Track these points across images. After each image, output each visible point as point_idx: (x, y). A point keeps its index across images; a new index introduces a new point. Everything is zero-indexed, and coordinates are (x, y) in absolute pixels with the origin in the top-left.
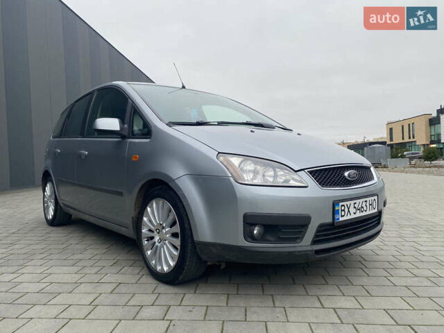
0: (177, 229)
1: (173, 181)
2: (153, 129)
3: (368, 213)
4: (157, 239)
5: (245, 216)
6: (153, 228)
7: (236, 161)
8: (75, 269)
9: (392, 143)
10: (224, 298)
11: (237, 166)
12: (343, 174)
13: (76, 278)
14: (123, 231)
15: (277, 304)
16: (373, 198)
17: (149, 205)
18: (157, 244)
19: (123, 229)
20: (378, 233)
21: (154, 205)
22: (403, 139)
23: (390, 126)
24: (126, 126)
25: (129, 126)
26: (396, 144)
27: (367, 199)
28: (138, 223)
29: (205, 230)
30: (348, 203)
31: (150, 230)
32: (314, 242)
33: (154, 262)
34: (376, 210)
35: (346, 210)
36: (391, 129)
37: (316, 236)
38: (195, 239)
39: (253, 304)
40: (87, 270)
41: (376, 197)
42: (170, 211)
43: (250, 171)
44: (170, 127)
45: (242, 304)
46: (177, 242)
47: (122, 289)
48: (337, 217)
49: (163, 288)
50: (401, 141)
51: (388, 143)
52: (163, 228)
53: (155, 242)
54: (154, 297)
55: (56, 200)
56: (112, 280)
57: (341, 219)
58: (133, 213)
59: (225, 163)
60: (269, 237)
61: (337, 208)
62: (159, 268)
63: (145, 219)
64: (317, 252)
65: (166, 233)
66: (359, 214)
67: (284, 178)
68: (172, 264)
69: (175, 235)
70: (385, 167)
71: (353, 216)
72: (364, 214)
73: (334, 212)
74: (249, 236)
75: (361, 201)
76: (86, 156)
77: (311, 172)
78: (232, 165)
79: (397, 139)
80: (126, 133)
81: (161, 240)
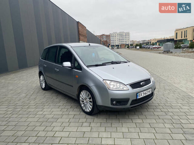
0: (91, 100)
1: (90, 87)
2: (82, 68)
3: (148, 94)
4: (85, 102)
5: (111, 99)
6: (83, 98)
7: (108, 82)
8: (59, 109)
9: (176, 39)
10: (105, 120)
11: (109, 84)
12: (140, 84)
13: (61, 113)
14: (73, 97)
15: (120, 122)
16: (150, 90)
17: (82, 91)
18: (85, 103)
19: (73, 96)
20: (152, 98)
21: (84, 92)
22: (182, 38)
23: (176, 32)
24: (73, 64)
25: (74, 65)
26: (178, 40)
27: (148, 90)
28: (78, 96)
29: (100, 102)
30: (141, 93)
31: (82, 99)
32: (131, 105)
33: (84, 108)
34: (151, 93)
35: (141, 95)
36: (177, 33)
37: (131, 103)
38: (97, 104)
39: (113, 122)
40: (63, 110)
41: (151, 89)
42: (89, 95)
43: (112, 85)
44: (88, 68)
45: (110, 122)
46: (92, 104)
47: (76, 117)
48: (137, 97)
49: (88, 116)
50: (180, 39)
51: (175, 39)
52: (87, 99)
53: (84, 103)
54: (85, 120)
55: (45, 82)
56: (72, 114)
57: (139, 98)
58: (77, 93)
59: (105, 83)
60: (118, 104)
61: (138, 95)
62: (86, 110)
63: (81, 95)
64: (132, 107)
65: (88, 101)
66: (145, 95)
67: (122, 87)
68: (90, 110)
69: (91, 102)
70: (172, 53)
71: (143, 96)
72: (147, 95)
73: (137, 96)
74: (112, 104)
75: (145, 91)
76: (58, 71)
77: (130, 85)
78: (107, 83)
79: (179, 38)
80: (73, 67)
81: (86, 102)
